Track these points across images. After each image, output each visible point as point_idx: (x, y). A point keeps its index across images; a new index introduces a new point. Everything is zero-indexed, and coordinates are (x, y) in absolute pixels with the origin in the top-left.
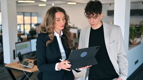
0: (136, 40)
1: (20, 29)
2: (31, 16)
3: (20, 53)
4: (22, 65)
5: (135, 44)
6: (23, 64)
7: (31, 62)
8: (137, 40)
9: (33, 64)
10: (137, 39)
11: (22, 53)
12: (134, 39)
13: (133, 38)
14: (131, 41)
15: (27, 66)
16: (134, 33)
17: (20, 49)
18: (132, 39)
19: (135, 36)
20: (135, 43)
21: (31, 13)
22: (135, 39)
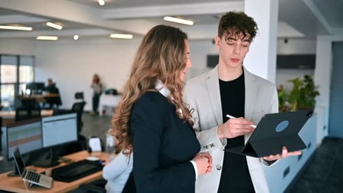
2: (18, 65)
4: (24, 180)
6: (28, 178)
7: (44, 173)
9: (51, 179)
21: (18, 57)
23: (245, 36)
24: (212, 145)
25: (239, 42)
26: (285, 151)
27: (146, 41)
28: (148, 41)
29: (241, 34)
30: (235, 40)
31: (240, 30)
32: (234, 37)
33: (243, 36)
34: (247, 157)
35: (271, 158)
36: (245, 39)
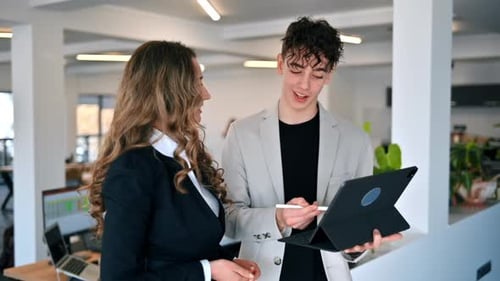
0: (479, 190)
1: (86, 153)
3: (56, 228)
4: (58, 270)
5: (475, 205)
8: (485, 189)
10: (484, 184)
11: (64, 230)
12: (471, 184)
13: (468, 183)
14: (463, 191)
15: (78, 274)
16: (469, 165)
17: (58, 214)
18: (466, 186)
19: (477, 174)
20: (476, 201)
22: (475, 187)
23: (319, 61)
24: (266, 236)
25: (308, 70)
26: (377, 237)
27: (130, 69)
28: (133, 69)
29: (313, 57)
30: (302, 67)
31: (312, 52)
32: (300, 63)
33: (316, 61)
34: (322, 251)
35: (357, 249)
36: (318, 66)
